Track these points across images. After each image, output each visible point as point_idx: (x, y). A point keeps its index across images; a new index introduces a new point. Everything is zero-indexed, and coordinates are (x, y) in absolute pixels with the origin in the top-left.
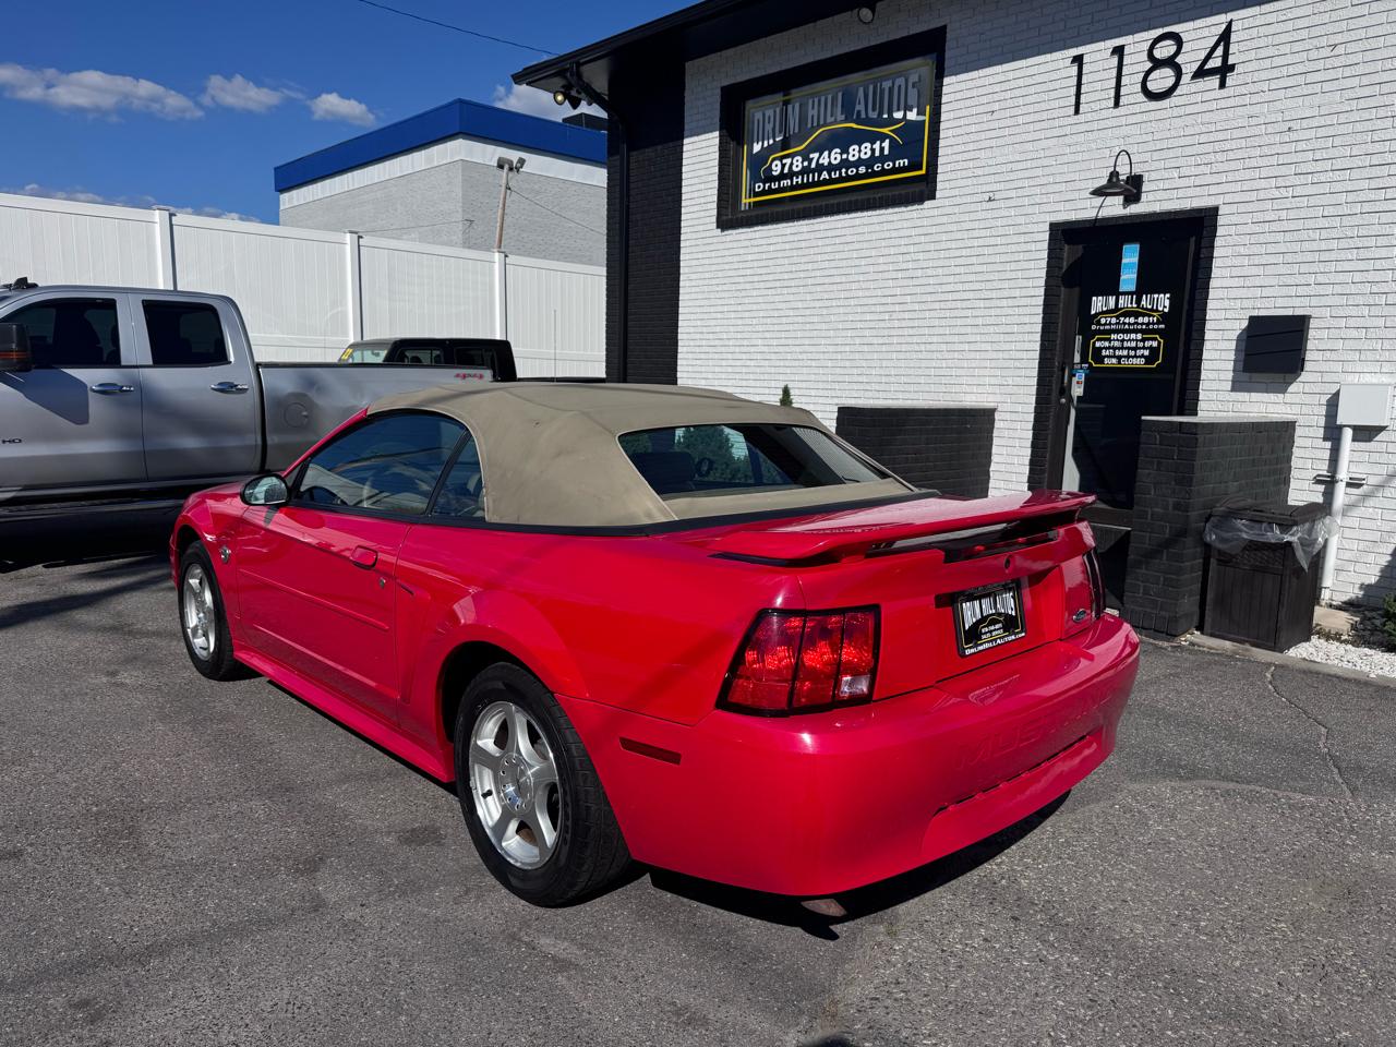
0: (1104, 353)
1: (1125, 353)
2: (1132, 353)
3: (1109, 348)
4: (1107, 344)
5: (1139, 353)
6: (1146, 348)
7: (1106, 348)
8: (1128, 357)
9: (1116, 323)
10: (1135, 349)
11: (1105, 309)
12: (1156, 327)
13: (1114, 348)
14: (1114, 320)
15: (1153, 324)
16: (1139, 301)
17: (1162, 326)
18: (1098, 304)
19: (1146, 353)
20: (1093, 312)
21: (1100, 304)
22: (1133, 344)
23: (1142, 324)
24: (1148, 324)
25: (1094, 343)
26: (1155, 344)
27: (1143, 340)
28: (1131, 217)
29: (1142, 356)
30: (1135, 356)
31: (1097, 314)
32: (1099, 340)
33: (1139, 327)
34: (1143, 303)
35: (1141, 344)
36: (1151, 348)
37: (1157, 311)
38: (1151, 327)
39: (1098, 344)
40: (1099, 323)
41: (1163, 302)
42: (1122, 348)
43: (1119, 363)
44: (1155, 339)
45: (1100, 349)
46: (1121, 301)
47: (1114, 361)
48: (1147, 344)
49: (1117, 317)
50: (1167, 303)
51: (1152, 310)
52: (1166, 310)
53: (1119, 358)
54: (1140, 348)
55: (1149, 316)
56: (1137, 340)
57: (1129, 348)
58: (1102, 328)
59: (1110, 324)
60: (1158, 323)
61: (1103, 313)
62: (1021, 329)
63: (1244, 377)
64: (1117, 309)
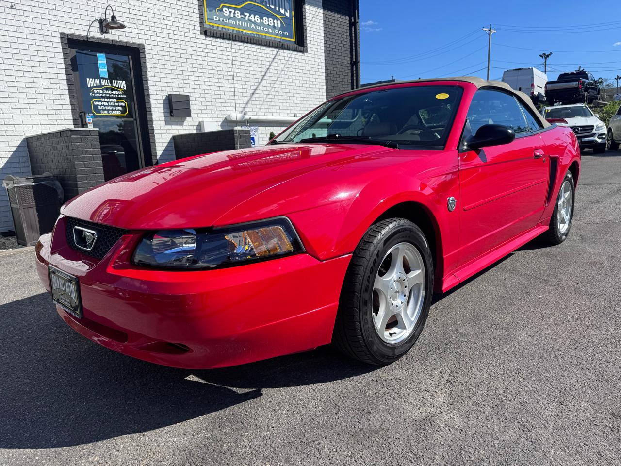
0: (100, 108)
1: (110, 108)
2: (114, 108)
3: (102, 105)
4: (100, 103)
5: (117, 108)
6: (120, 106)
7: (100, 106)
8: (112, 110)
9: (103, 93)
10: (115, 106)
11: (95, 85)
12: (122, 96)
13: (105, 106)
14: (101, 92)
15: (121, 95)
16: (111, 83)
17: (125, 96)
18: (91, 82)
19: (121, 108)
20: (89, 86)
21: (92, 83)
22: (113, 104)
23: (115, 94)
24: (118, 95)
25: (93, 102)
26: (123, 105)
27: (118, 102)
28: (106, 40)
29: (119, 110)
30: (116, 110)
31: (91, 88)
32: (95, 101)
33: (114, 96)
34: (114, 84)
35: (117, 104)
36: (122, 106)
37: (121, 89)
38: (120, 96)
39: (96, 103)
40: (93, 92)
41: (123, 84)
42: (109, 106)
43: (109, 113)
44: (122, 102)
45: (97, 106)
46: (102, 82)
47: (106, 112)
48: (120, 104)
49: (103, 90)
50: (125, 85)
51: (118, 88)
52: (125, 89)
53: (108, 110)
54: (117, 106)
55: (118, 91)
56: (115, 102)
57: (112, 106)
58: (96, 95)
59: (99, 93)
60: (123, 94)
61: (94, 87)
62: (55, 92)
63: (169, 119)
64: (101, 86)
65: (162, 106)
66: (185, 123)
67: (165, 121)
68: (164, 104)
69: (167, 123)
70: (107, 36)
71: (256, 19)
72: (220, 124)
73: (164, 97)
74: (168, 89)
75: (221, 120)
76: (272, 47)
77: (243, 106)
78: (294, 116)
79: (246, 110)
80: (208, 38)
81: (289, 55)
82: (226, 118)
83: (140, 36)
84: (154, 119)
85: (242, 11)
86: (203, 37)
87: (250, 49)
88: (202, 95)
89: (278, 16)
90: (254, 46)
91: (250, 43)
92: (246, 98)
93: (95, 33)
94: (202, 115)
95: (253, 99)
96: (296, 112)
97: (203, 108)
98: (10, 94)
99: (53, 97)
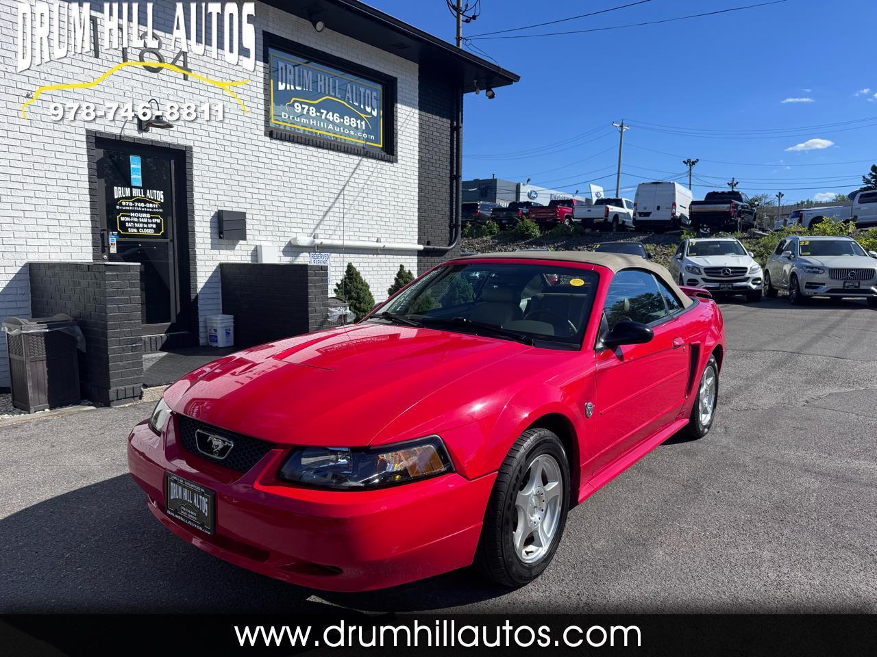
0: (127, 225)
1: (141, 225)
2: (146, 226)
3: (130, 222)
4: (128, 219)
5: (150, 226)
6: (154, 223)
7: (128, 222)
8: (143, 228)
9: (133, 206)
10: (147, 223)
11: (124, 196)
12: (157, 210)
13: (134, 222)
14: (131, 204)
15: (156, 208)
16: (145, 194)
17: (161, 210)
18: (119, 192)
19: (154, 226)
20: (116, 197)
21: (120, 192)
22: (146, 220)
23: (149, 208)
24: (153, 208)
25: (120, 218)
26: (158, 221)
27: (151, 218)
28: (144, 140)
29: (152, 228)
30: (148, 228)
31: (119, 199)
32: (122, 216)
33: (148, 210)
34: (148, 195)
35: (150, 221)
36: (156, 223)
37: (157, 201)
38: (155, 210)
39: (122, 219)
40: (121, 205)
41: (159, 195)
42: (139, 222)
43: (139, 232)
44: (158, 218)
45: (125, 222)
46: (134, 192)
47: (135, 230)
48: (154, 221)
49: (133, 202)
50: (162, 196)
51: (154, 200)
52: (162, 201)
53: (138, 228)
54: (150, 223)
55: (153, 203)
56: (147, 218)
57: (143, 223)
58: (124, 208)
59: (129, 206)
60: (159, 208)
61: (123, 198)
62: (72, 204)
63: (216, 241)
64: (132, 197)
65: (209, 225)
66: (237, 247)
67: (212, 244)
68: (211, 222)
69: (214, 247)
70: (147, 136)
71: (336, 118)
72: (282, 249)
73: (213, 214)
74: (218, 203)
75: (284, 244)
76: (354, 154)
77: (313, 227)
78: (377, 241)
79: (317, 231)
80: (274, 141)
81: (374, 165)
82: (290, 242)
83: (188, 136)
84: (197, 241)
85: (318, 108)
86: (268, 139)
87: (325, 156)
88: (262, 212)
89: (363, 115)
90: (331, 152)
91: (327, 149)
92: (317, 217)
93: (132, 132)
94: (260, 238)
95: (327, 218)
96: (379, 236)
97: (261, 228)
98: (14, 205)
99: (69, 210)
